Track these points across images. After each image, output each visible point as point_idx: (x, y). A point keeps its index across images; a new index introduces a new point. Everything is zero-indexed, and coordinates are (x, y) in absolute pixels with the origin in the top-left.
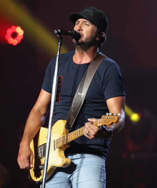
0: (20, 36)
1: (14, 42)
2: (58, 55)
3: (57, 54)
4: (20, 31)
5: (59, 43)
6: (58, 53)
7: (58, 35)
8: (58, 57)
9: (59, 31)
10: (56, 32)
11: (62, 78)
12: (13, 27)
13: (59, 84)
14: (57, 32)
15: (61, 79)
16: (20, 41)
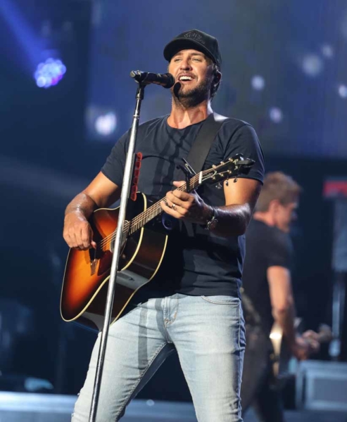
2: (136, 115)
5: (139, 95)
6: (136, 112)
7: (136, 79)
8: (135, 120)
9: (139, 74)
10: (132, 74)
14: (135, 75)
15: (139, 158)
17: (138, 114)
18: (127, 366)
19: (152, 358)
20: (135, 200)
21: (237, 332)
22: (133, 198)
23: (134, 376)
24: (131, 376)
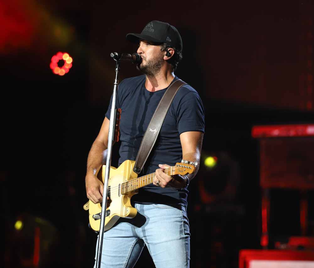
0: (68, 64)
1: (61, 72)
2: (116, 83)
3: (114, 82)
4: (68, 59)
5: (117, 69)
6: (116, 81)
7: (115, 58)
8: (115, 86)
9: (117, 54)
10: (112, 55)
11: (121, 112)
12: (60, 54)
13: (117, 119)
14: (114, 55)
15: (119, 113)
16: (68, 71)
17: (117, 82)
18: (114, 257)
19: (130, 248)
20: (118, 141)
21: (181, 225)
22: (117, 140)
23: (121, 263)
24: (118, 263)
